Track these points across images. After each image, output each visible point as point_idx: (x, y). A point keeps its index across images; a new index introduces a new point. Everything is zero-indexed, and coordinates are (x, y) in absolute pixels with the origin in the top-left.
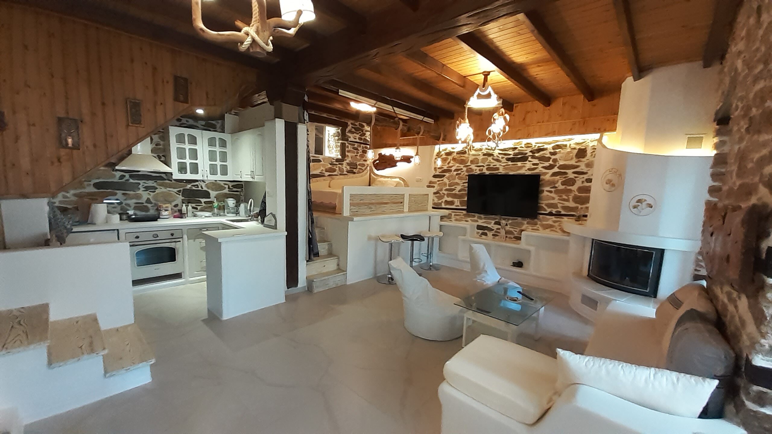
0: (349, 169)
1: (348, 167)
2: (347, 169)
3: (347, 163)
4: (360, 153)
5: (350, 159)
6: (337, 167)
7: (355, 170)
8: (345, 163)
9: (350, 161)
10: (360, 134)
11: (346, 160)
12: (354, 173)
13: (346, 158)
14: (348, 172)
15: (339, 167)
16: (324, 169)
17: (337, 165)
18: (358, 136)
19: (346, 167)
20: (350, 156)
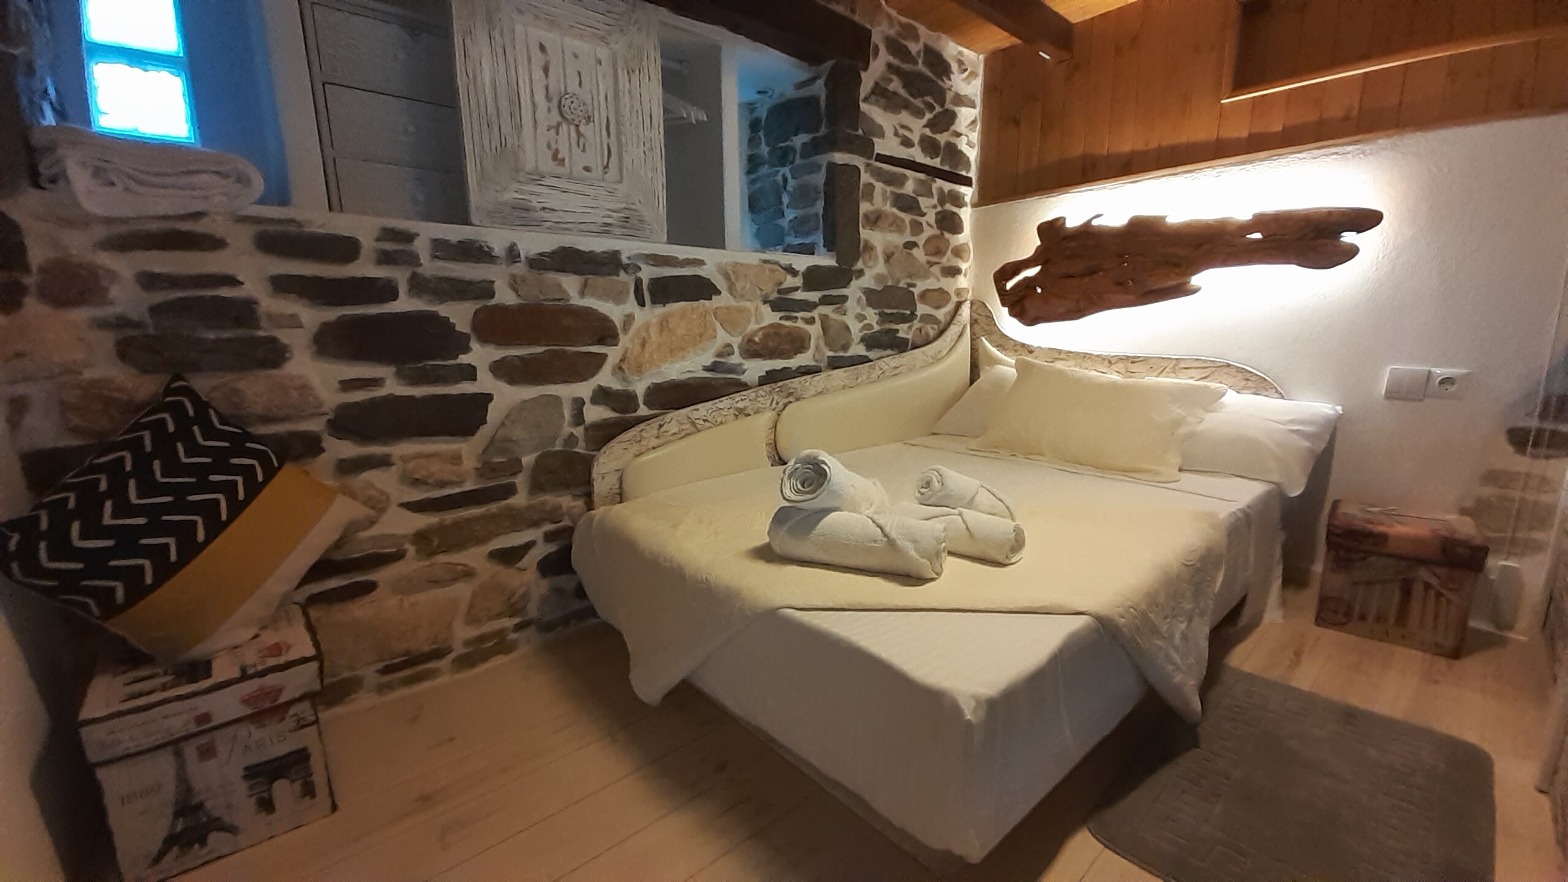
0: (877, 328)
1: (872, 316)
2: (869, 326)
3: (868, 292)
4: (928, 232)
5: (880, 267)
6: (811, 321)
7: (904, 331)
8: (853, 291)
9: (879, 278)
10: (928, 116)
11: (860, 273)
12: (901, 346)
13: (860, 265)
14: (872, 342)
15: (824, 318)
16: (736, 341)
17: (808, 306)
18: (918, 127)
19: (860, 317)
20: (879, 250)
